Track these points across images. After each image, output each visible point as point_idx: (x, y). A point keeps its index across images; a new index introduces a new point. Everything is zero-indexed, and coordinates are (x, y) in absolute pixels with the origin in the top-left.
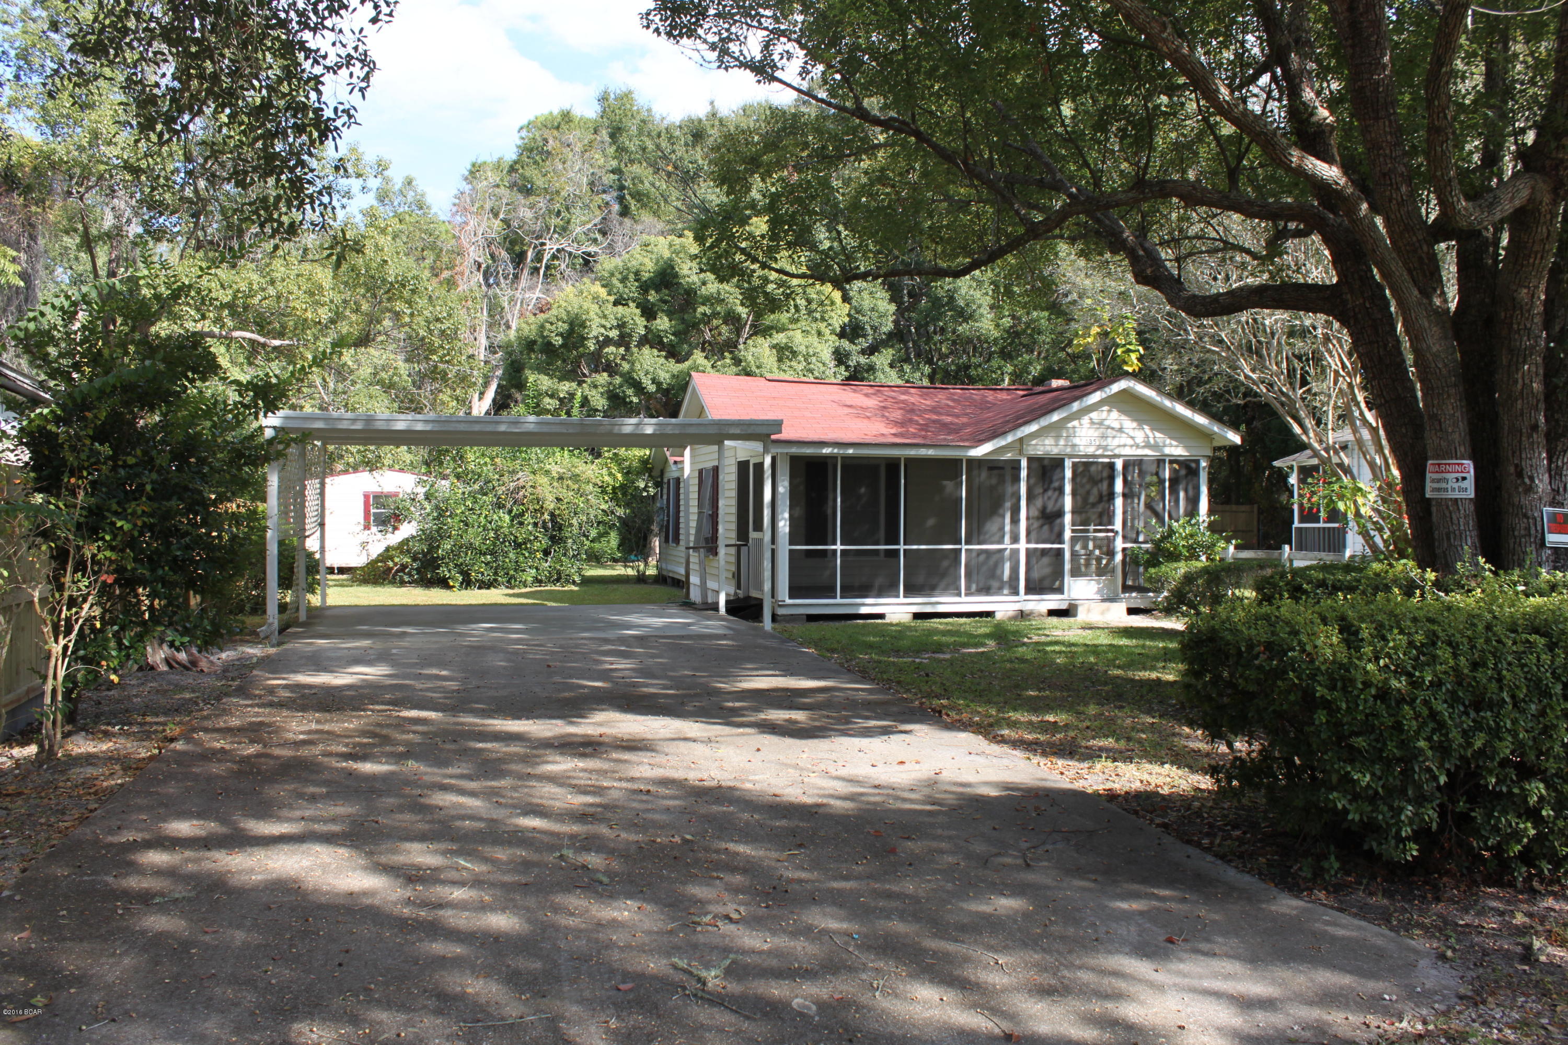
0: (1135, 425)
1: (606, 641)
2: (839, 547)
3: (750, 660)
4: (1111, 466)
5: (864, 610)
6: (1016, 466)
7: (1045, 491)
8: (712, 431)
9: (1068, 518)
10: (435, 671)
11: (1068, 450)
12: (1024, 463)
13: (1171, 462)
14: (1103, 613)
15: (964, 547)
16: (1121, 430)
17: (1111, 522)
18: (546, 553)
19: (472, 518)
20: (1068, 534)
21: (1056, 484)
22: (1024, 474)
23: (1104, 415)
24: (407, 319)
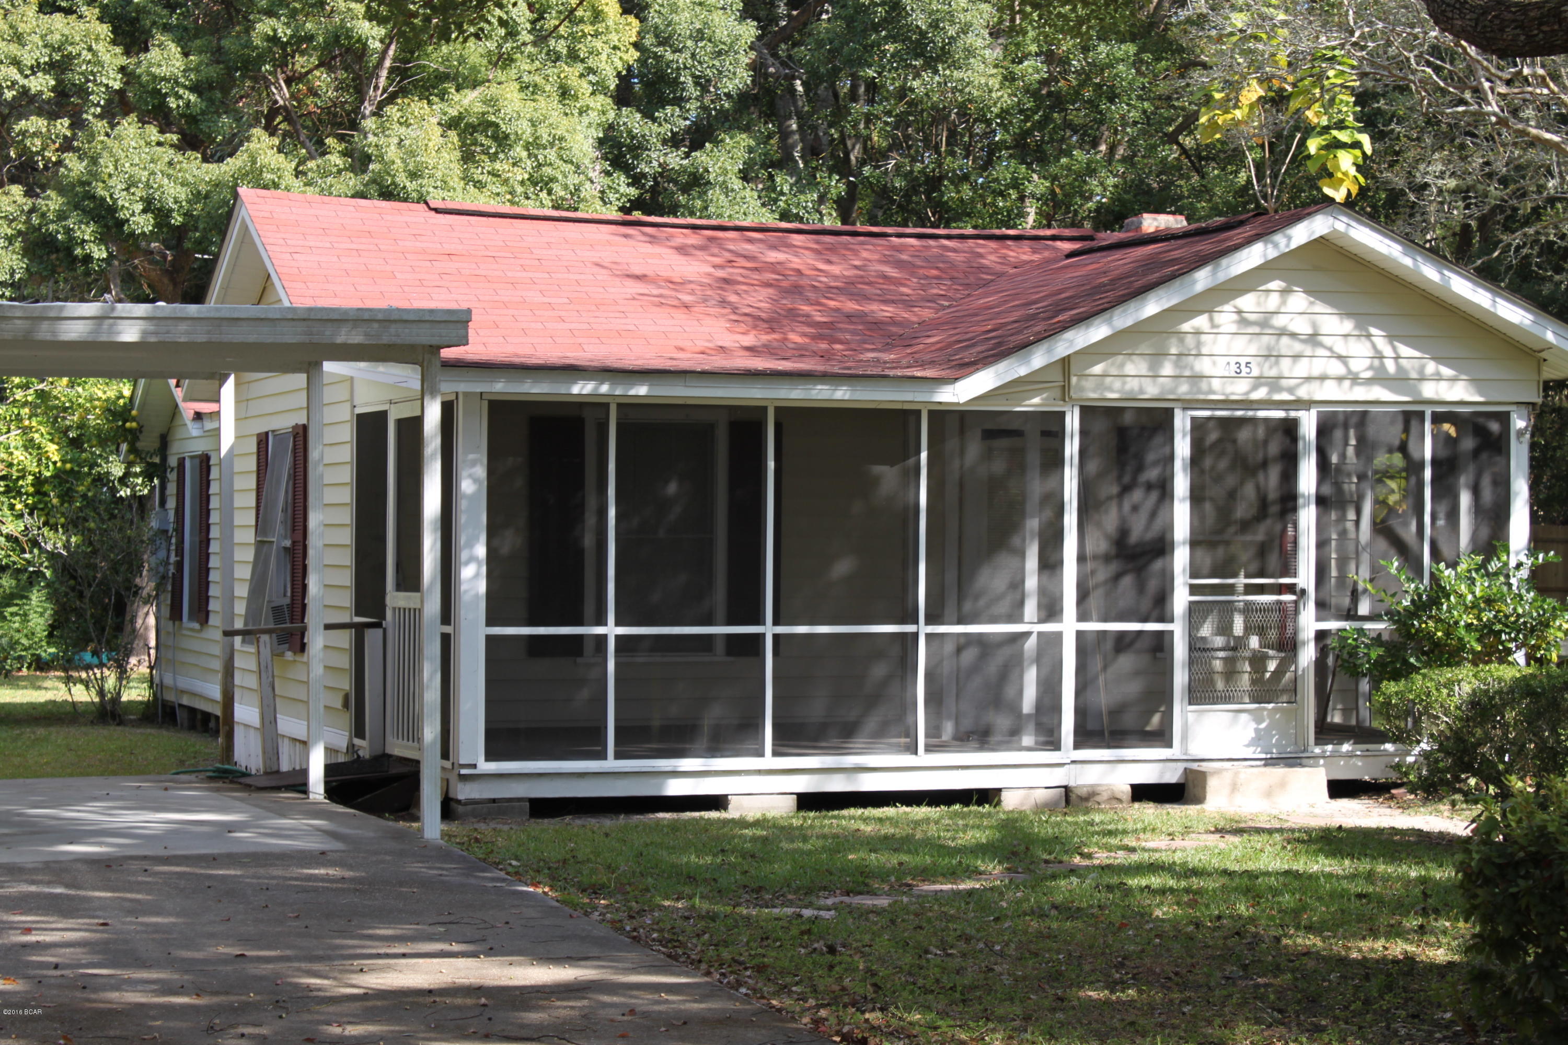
0: (1348, 326)
1: (14, 872)
2: (611, 630)
3: (385, 916)
4: (1290, 428)
5: (676, 788)
6: (1051, 426)
7: (1126, 489)
8: (291, 335)
9: (1181, 557)
11: (1183, 389)
12: (1073, 422)
13: (1438, 419)
14: (1269, 793)
15: (924, 629)
16: (1313, 339)
17: (1288, 568)
20: (1181, 599)
21: (1152, 474)
22: (1072, 448)
23: (1273, 302)
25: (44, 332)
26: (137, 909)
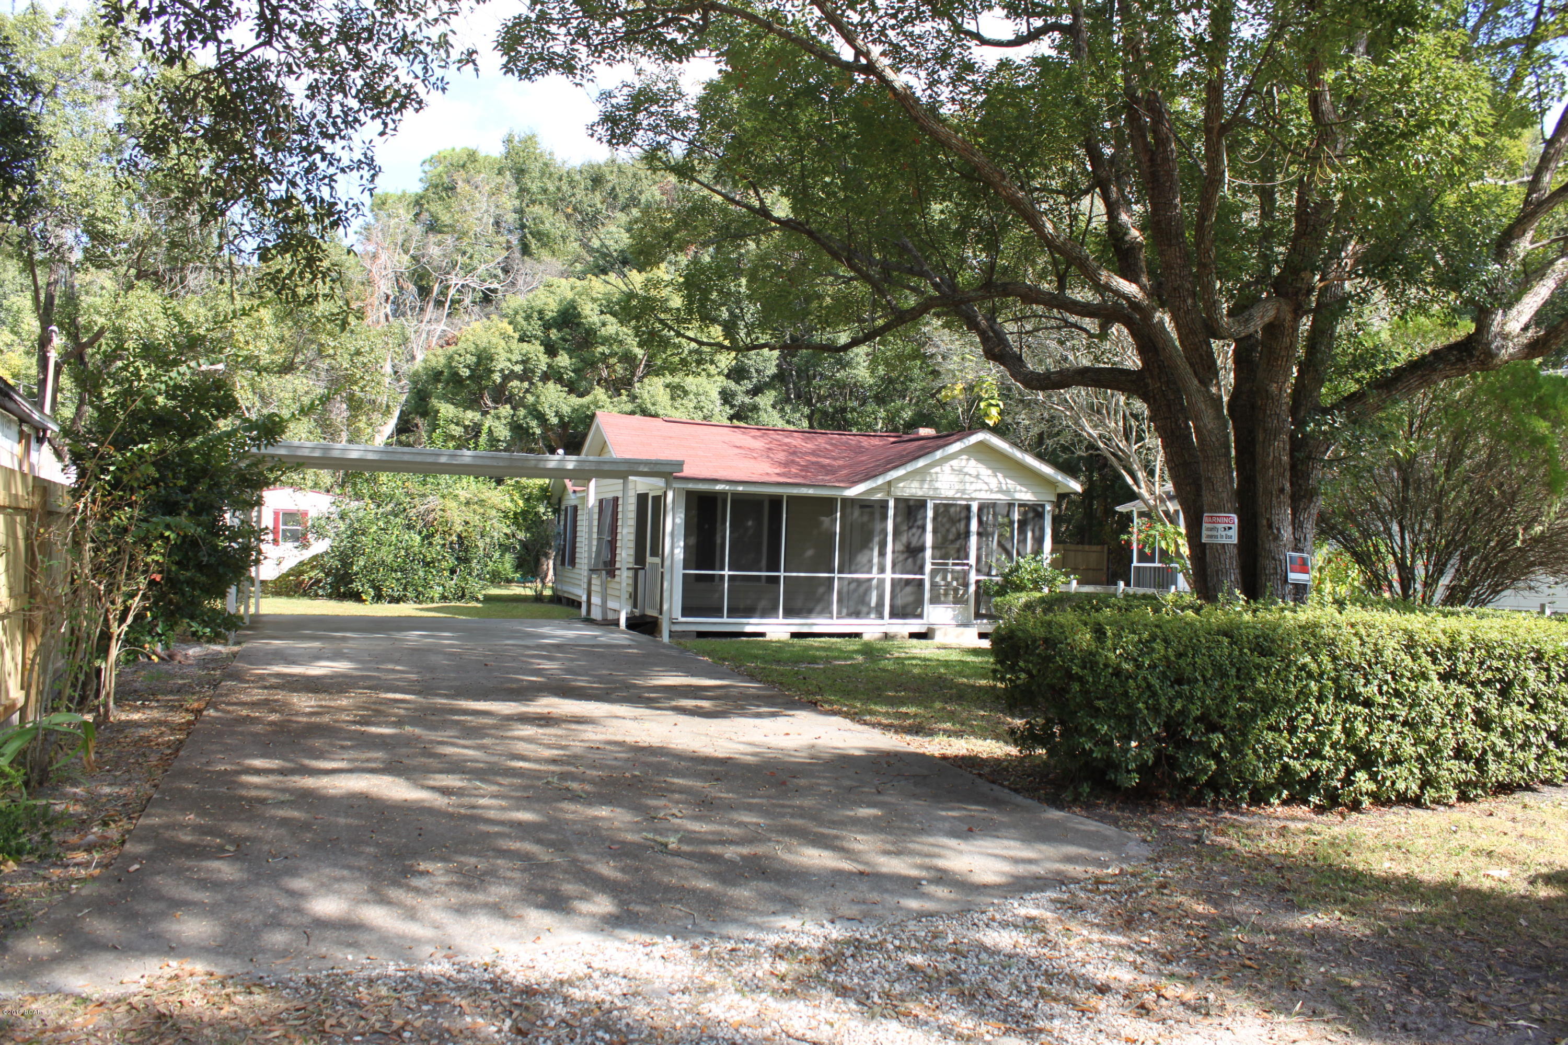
0: (990, 472)
1: (528, 647)
2: (726, 572)
3: (656, 665)
4: (968, 508)
5: (748, 629)
6: (884, 505)
7: (910, 528)
9: (928, 553)
10: (390, 666)
11: (931, 493)
12: (891, 504)
13: (1020, 506)
14: (957, 636)
15: (836, 575)
16: (977, 476)
17: (967, 557)
18: (453, 572)
19: (385, 538)
20: (928, 567)
22: (891, 512)
23: (964, 463)
24: (331, 352)
25: (541, 465)
26: (572, 660)
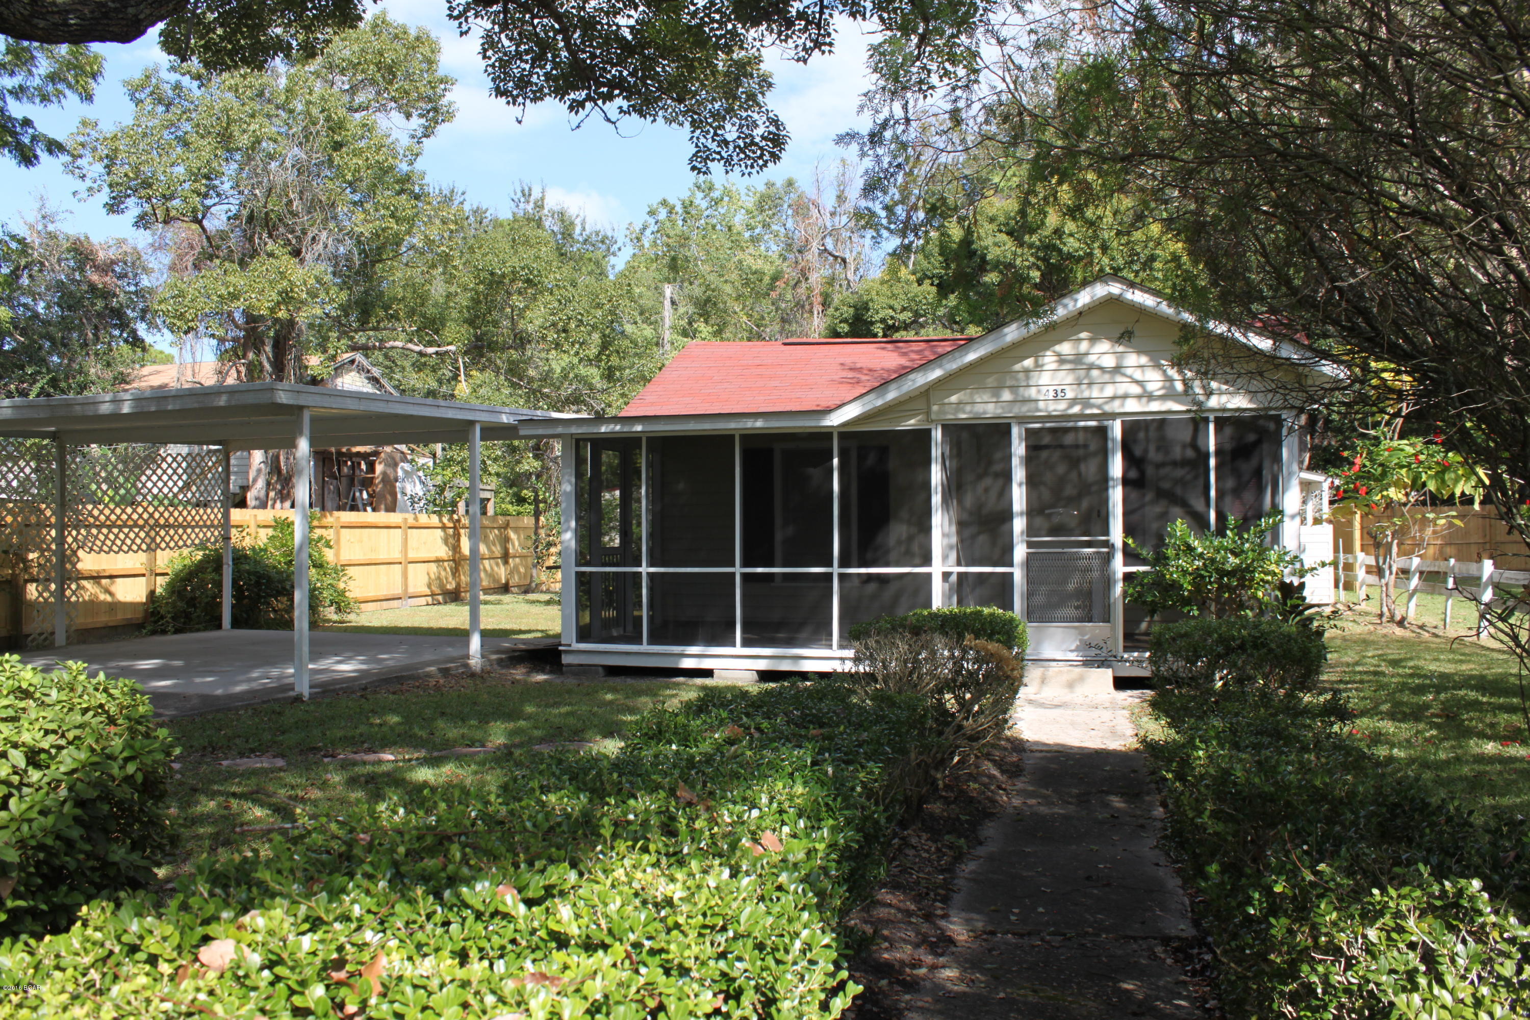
0: (1144, 360)
2: (644, 569)
4: (1102, 432)
5: (687, 664)
6: (922, 437)
7: (980, 477)
9: (1019, 525)
11: (1017, 410)
12: (937, 435)
14: (1071, 685)
15: (836, 570)
16: (1118, 369)
17: (1106, 532)
20: (1020, 552)
21: (997, 467)
22: (936, 452)
23: (1084, 346)
